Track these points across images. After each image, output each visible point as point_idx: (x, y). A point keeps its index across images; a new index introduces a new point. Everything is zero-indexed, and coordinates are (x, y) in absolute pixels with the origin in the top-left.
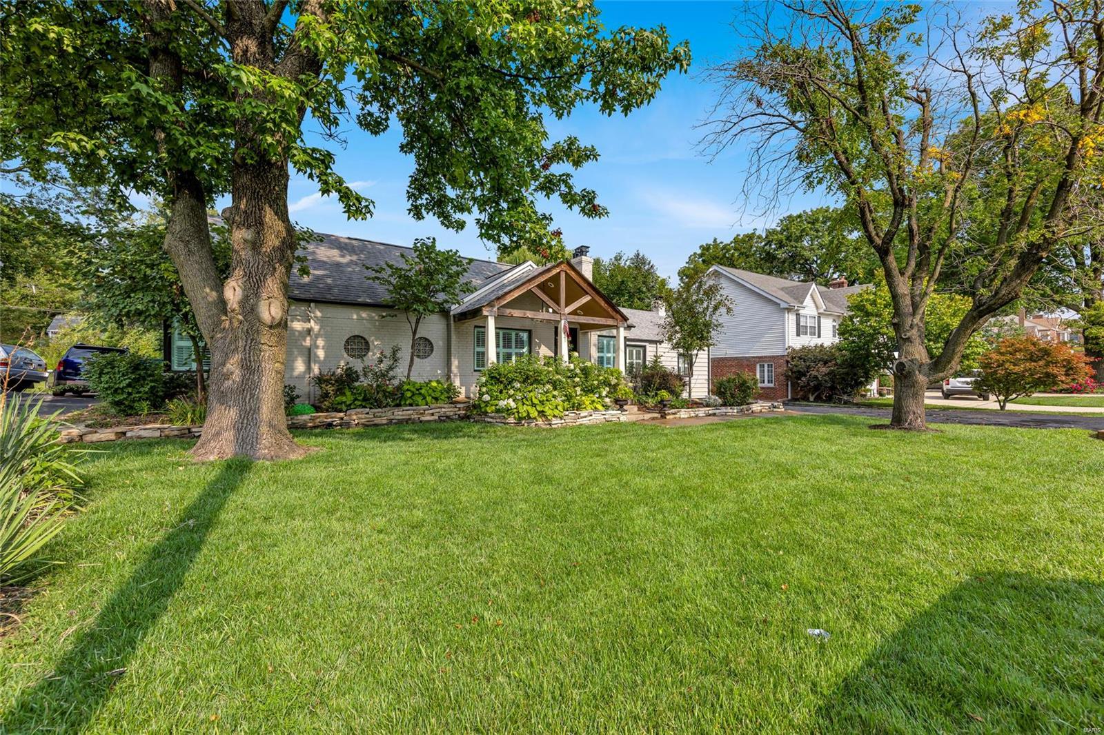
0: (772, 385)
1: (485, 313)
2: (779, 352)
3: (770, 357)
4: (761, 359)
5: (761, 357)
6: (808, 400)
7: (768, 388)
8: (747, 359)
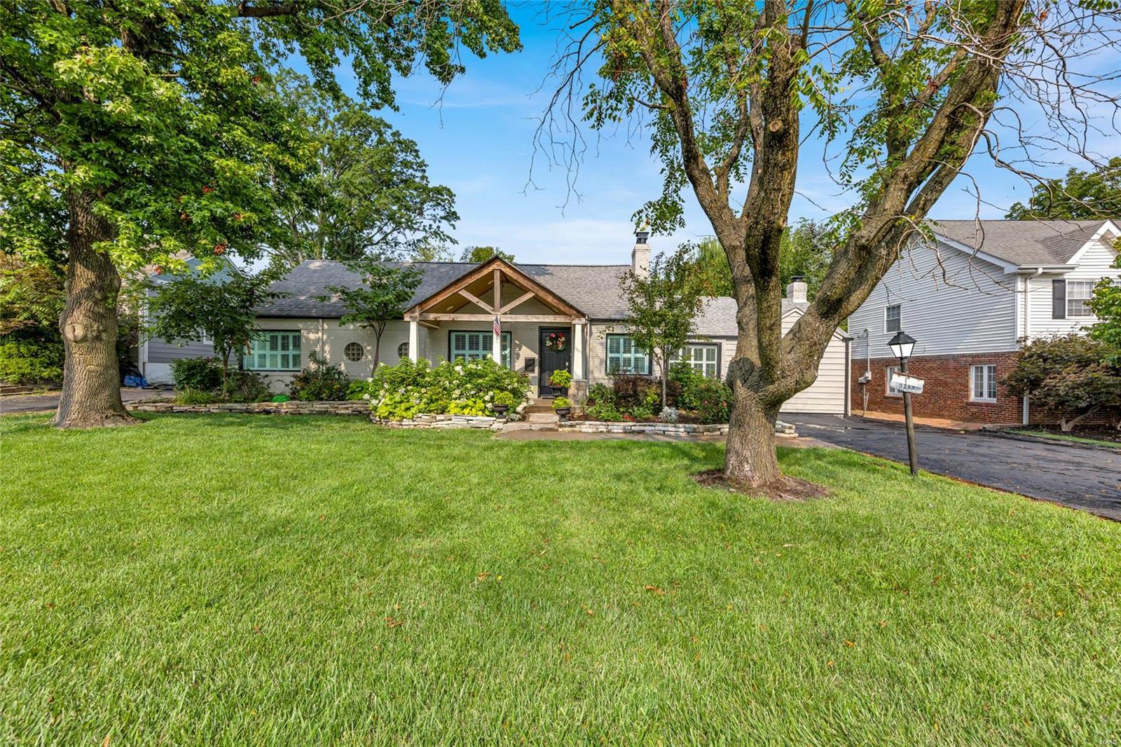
0: (994, 401)
1: (407, 318)
2: (1004, 347)
3: (990, 355)
4: (977, 360)
5: (978, 356)
6: (1055, 429)
7: (987, 405)
8: (955, 358)
